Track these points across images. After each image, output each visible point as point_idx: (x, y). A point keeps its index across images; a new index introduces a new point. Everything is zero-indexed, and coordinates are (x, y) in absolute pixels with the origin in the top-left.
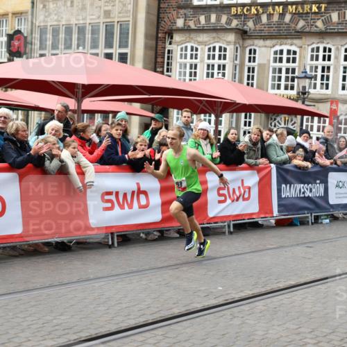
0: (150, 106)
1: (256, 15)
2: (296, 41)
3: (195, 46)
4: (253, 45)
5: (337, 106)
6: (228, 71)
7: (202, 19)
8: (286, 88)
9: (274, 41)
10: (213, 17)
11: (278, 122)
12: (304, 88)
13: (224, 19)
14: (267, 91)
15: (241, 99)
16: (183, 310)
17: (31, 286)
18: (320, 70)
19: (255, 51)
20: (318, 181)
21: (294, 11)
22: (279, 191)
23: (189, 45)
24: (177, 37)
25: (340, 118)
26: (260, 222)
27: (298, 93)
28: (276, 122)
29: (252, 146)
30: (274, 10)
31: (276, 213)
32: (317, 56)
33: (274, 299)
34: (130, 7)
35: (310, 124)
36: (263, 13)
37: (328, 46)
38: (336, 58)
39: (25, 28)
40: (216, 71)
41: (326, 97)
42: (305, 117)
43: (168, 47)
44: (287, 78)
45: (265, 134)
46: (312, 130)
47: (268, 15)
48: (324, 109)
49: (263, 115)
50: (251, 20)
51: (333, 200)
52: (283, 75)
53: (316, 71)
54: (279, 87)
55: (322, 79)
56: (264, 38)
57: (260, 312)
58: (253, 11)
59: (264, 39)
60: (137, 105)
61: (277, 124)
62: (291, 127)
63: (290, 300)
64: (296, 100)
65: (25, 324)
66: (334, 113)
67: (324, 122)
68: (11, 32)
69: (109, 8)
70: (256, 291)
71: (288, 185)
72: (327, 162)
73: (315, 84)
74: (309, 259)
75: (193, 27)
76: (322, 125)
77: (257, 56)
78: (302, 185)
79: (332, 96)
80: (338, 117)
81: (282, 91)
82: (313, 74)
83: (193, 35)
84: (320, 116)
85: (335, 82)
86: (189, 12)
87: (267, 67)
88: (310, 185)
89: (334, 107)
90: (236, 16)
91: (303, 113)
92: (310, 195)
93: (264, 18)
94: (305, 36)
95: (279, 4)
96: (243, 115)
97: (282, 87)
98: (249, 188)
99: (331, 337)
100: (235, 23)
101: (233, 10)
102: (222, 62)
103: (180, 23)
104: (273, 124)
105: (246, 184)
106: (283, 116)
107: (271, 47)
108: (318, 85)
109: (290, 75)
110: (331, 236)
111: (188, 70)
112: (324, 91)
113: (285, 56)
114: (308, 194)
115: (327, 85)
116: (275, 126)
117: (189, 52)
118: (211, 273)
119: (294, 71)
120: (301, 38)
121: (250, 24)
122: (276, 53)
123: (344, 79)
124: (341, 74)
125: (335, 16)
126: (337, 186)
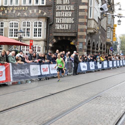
1: (3, 10)
2: (17, 20)
4: (2, 21)
5: (32, 42)
8: (15, 36)
9: (10, 20)
11: (12, 48)
12: (21, 36)
14: (8, 37)
18: (26, 30)
19: (3, 23)
20: (26, 68)
21: (16, 9)
22: (13, 72)
25: (34, 46)
26: (6, 84)
27: (19, 38)
28: (11, 48)
29: (2, 57)
30: (9, 9)
31: (12, 80)
32: (25, 25)
33: (12, 111)
35: (23, 48)
36: (5, 10)
37: (29, 21)
41: (28, 39)
42: (22, 46)
44: (15, 33)
45: (7, 52)
46: (24, 50)
47: (7, 10)
48: (28, 43)
49: (7, 46)
50: (1, 12)
52: (13, 31)
53: (25, 30)
54: (12, 36)
55: (27, 33)
57: (6, 116)
58: (2, 9)
59: (6, 19)
61: (12, 49)
62: (17, 50)
63: (17, 111)
64: (18, 40)
66: (31, 44)
67: (28, 48)
70: (5, 109)
71: (16, 70)
72: (30, 62)
73: (25, 35)
74: (24, 96)
76: (27, 49)
77: (4, 25)
78: (21, 70)
79: (31, 39)
80: (33, 46)
81: (13, 37)
82: (24, 31)
84: (27, 46)
85: (32, 34)
87: (7, 29)
88: (24, 70)
91: (21, 45)
92: (24, 73)
93: (6, 12)
94: (21, 18)
95: (11, 7)
97: (13, 36)
98: (2, 72)
104: (10, 49)
106: (14, 46)
107: (9, 22)
108: (26, 35)
112: (28, 37)
113: (14, 25)
114: (23, 73)
115: (29, 35)
116: (11, 49)
119: (17, 30)
120: (19, 19)
121: (1, 14)
122: (10, 24)
123: (34, 33)
124: (33, 31)
125: (31, 11)
126: (33, 69)
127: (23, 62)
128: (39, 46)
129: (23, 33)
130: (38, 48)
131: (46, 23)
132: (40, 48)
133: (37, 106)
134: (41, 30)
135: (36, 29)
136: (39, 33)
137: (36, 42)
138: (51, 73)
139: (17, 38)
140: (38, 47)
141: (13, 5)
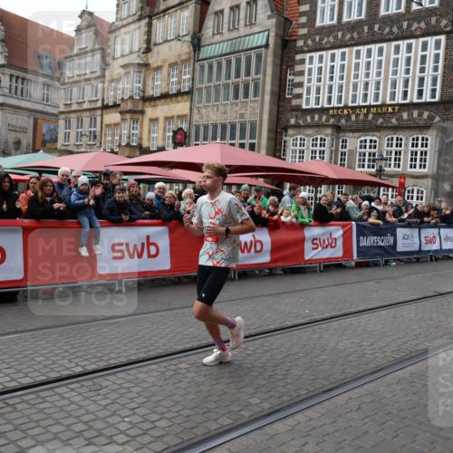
0: (270, 181)
1: (348, 115)
2: (376, 133)
3: (303, 137)
4: (345, 136)
5: (405, 180)
6: (326, 155)
7: (309, 118)
8: (369, 167)
9: (360, 134)
10: (316, 117)
11: (363, 191)
12: (381, 167)
13: (324, 118)
14: (355, 169)
15: (332, 175)
16: (278, 326)
17: (172, 306)
18: (393, 154)
19: (346, 140)
21: (375, 112)
22: (358, 241)
23: (299, 137)
24: (290, 132)
25: (408, 189)
27: (377, 171)
28: (361, 191)
30: (360, 111)
31: (355, 257)
32: (392, 144)
33: (346, 320)
34: (258, 111)
36: (352, 113)
37: (400, 136)
38: (406, 145)
39: (185, 126)
40: (318, 155)
41: (397, 173)
42: (382, 189)
43: (284, 138)
44: (369, 160)
47: (356, 115)
48: (396, 182)
49: (351, 186)
50: (344, 119)
51: (400, 248)
52: (367, 158)
53: (391, 155)
54: (363, 166)
55: (395, 160)
56: (353, 131)
58: (345, 112)
60: (261, 180)
61: (362, 193)
62: (372, 195)
64: (375, 176)
65: (164, 333)
66: (402, 185)
68: (176, 129)
69: (243, 112)
70: (333, 314)
73: (390, 164)
75: (302, 124)
76: (394, 193)
77: (348, 144)
79: (402, 173)
80: (406, 188)
81: (366, 169)
82: (389, 156)
83: (302, 130)
84: (393, 187)
85: (405, 162)
86: (299, 113)
87: (355, 152)
89: (402, 181)
90: (333, 116)
91: (380, 185)
93: (353, 118)
94: (383, 130)
95: (364, 107)
96: (337, 186)
97: (366, 166)
98: (336, 239)
99: (385, 349)
100: (332, 121)
101: (331, 112)
102: (322, 148)
103: (293, 121)
105: (333, 236)
106: (366, 188)
107: (358, 138)
108: (392, 165)
109: (372, 158)
110: (396, 275)
111: (298, 155)
112: (397, 169)
113: (368, 144)
114: (380, 243)
115: (399, 165)
117: (299, 142)
118: (302, 300)
119: (374, 155)
120: (380, 131)
121: (343, 121)
122: (361, 142)
123: (411, 161)
124: (409, 157)
125: (405, 115)
126: (404, 238)
127: (381, 222)
128: (421, 189)
129: (386, 160)
130: (418, 193)
131: (438, 139)
132: (422, 192)
133: (402, 315)
134: (426, 155)
135: (416, 153)
136: (421, 160)
137: (413, 180)
138: (444, 248)
139: (374, 170)
140: (418, 190)
141: (367, 104)
